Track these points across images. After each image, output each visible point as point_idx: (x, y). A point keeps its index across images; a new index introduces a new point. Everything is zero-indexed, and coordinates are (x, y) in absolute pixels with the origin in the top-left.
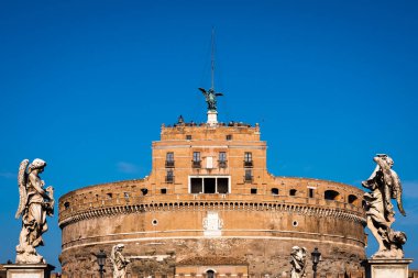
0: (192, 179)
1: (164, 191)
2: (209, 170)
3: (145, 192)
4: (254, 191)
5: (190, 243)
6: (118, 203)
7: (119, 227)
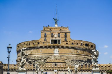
0: (51, 40)
1: (44, 43)
2: (56, 38)
3: (39, 43)
4: (67, 43)
5: (50, 56)
6: (32, 46)
7: (32, 52)
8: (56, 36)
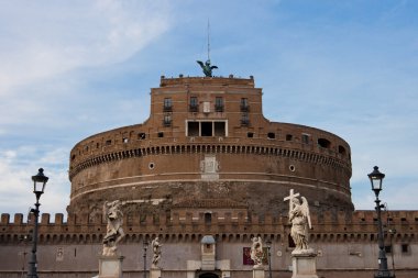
0: (189, 123)
1: (161, 135)
2: (207, 114)
3: (142, 136)
4: (250, 135)
5: (187, 186)
6: (117, 148)
7: (117, 172)
8: (207, 107)
